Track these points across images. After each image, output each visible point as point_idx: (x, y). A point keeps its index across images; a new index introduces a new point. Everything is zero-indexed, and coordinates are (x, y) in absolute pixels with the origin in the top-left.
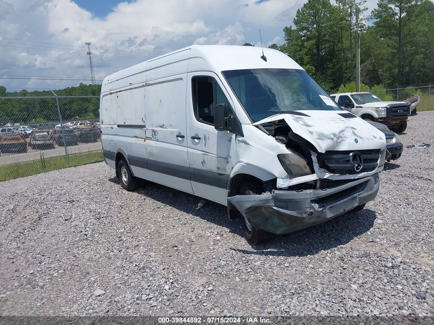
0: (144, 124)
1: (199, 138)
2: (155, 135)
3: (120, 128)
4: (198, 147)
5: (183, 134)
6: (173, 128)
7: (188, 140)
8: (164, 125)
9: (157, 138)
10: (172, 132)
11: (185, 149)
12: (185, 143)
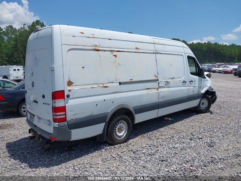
0: (157, 78)
1: (192, 81)
2: (168, 84)
3: (121, 86)
4: (192, 85)
5: (185, 81)
6: (180, 79)
7: (188, 83)
8: (174, 78)
9: (169, 86)
10: (180, 81)
11: (186, 88)
12: (186, 85)
